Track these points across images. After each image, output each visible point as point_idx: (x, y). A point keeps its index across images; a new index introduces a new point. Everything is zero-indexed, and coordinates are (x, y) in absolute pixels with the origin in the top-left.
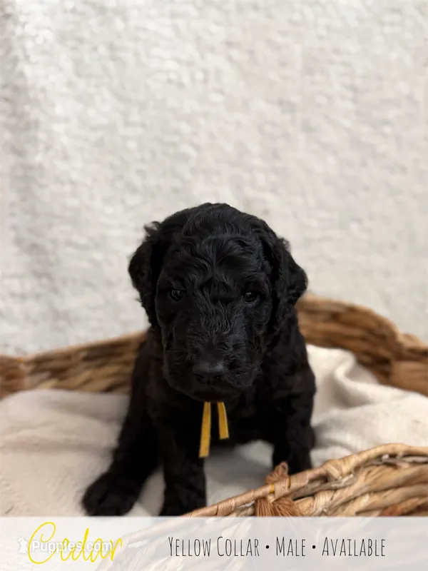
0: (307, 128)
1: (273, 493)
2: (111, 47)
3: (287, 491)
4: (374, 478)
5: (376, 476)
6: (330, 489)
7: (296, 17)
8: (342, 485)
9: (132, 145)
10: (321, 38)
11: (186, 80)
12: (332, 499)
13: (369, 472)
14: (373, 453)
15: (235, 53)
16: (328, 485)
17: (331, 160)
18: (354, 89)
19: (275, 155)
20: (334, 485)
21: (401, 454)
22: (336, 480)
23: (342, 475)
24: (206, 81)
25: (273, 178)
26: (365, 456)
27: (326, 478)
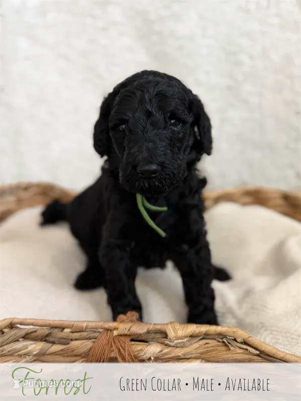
1: (117, 329)
20: (168, 342)
22: (170, 339)
23: (176, 337)
27: (165, 335)
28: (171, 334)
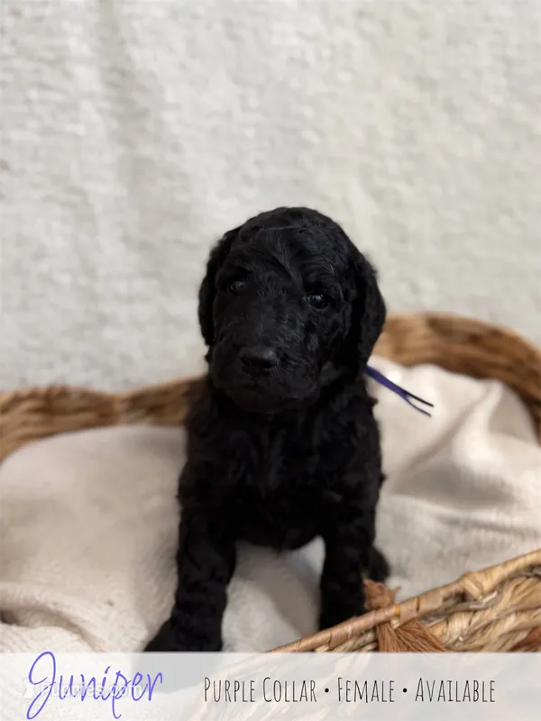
0: (450, 108)
1: (398, 616)
2: (228, 23)
3: (415, 615)
4: (522, 596)
5: (524, 594)
6: (468, 611)
8: (482, 606)
9: (250, 133)
12: (470, 623)
13: (517, 586)
15: (367, 25)
16: (465, 605)
18: (507, 61)
20: (472, 606)
22: (475, 600)
23: (484, 595)
24: (333, 58)
26: (511, 568)
27: (463, 597)
28: (473, 589)
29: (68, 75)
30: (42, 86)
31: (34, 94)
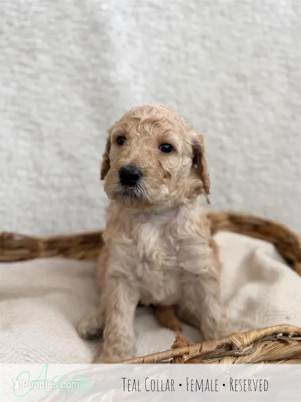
0: (254, 92)
1: (187, 353)
3: (198, 353)
4: (269, 350)
6: (233, 356)
7: (249, 20)
8: (242, 353)
10: (265, 33)
11: (174, 58)
13: (266, 345)
14: (269, 331)
16: (231, 352)
17: (270, 114)
18: (288, 68)
19: (232, 110)
21: (292, 334)
24: (187, 60)
25: (228, 125)
26: (263, 333)
28: (238, 344)
29: (34, 58)
30: (21, 64)
31: (16, 68)
